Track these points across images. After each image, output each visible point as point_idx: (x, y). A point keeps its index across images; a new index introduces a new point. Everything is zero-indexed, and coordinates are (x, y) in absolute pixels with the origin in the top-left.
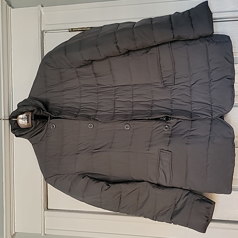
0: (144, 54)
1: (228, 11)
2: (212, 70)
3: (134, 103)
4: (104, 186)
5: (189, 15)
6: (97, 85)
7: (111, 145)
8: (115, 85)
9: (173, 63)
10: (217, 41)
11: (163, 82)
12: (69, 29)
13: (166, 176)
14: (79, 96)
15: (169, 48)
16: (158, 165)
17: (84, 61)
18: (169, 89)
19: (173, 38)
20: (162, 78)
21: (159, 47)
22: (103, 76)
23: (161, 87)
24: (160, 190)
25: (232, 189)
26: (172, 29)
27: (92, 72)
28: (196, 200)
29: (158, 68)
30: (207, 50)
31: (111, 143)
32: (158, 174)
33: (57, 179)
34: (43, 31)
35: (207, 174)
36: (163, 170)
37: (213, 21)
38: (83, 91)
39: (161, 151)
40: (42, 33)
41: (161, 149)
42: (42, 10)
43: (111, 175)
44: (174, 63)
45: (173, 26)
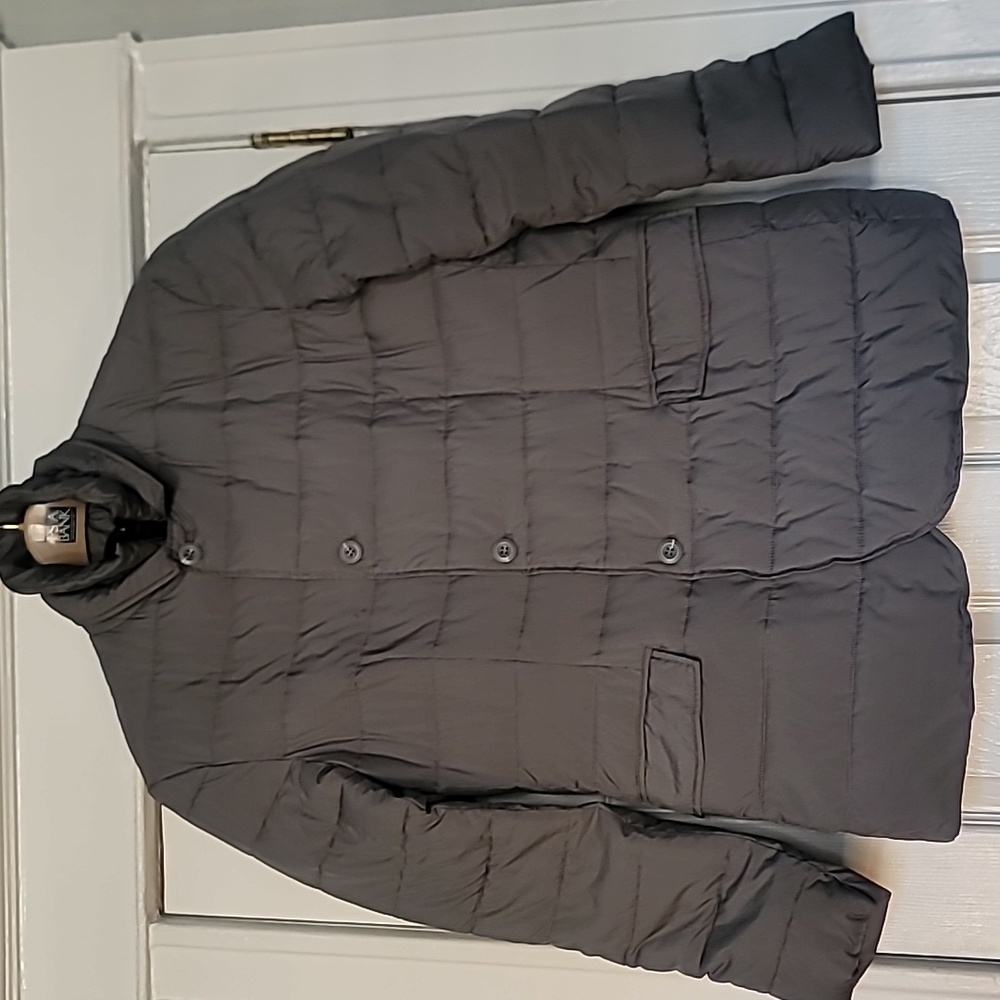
0: (583, 259)
2: (868, 340)
4: (413, 816)
5: (775, 72)
7: (439, 635)
8: (448, 392)
9: (703, 304)
10: (897, 218)
11: (658, 382)
12: (252, 137)
13: (676, 766)
14: (293, 434)
15: (692, 237)
16: (640, 715)
18: (682, 419)
19: (706, 170)
20: (653, 368)
23: (648, 405)
24: (654, 840)
25: (963, 822)
26: (703, 130)
27: (361, 330)
28: (808, 884)
29: (639, 323)
30: (852, 252)
31: (436, 626)
32: (640, 755)
33: (203, 783)
34: (142, 144)
35: (853, 750)
36: (662, 739)
37: (879, 97)
38: (311, 409)
39: (652, 657)
40: (136, 151)
41: (654, 649)
42: (136, 55)
43: (436, 762)
44: (707, 304)
45: (706, 118)
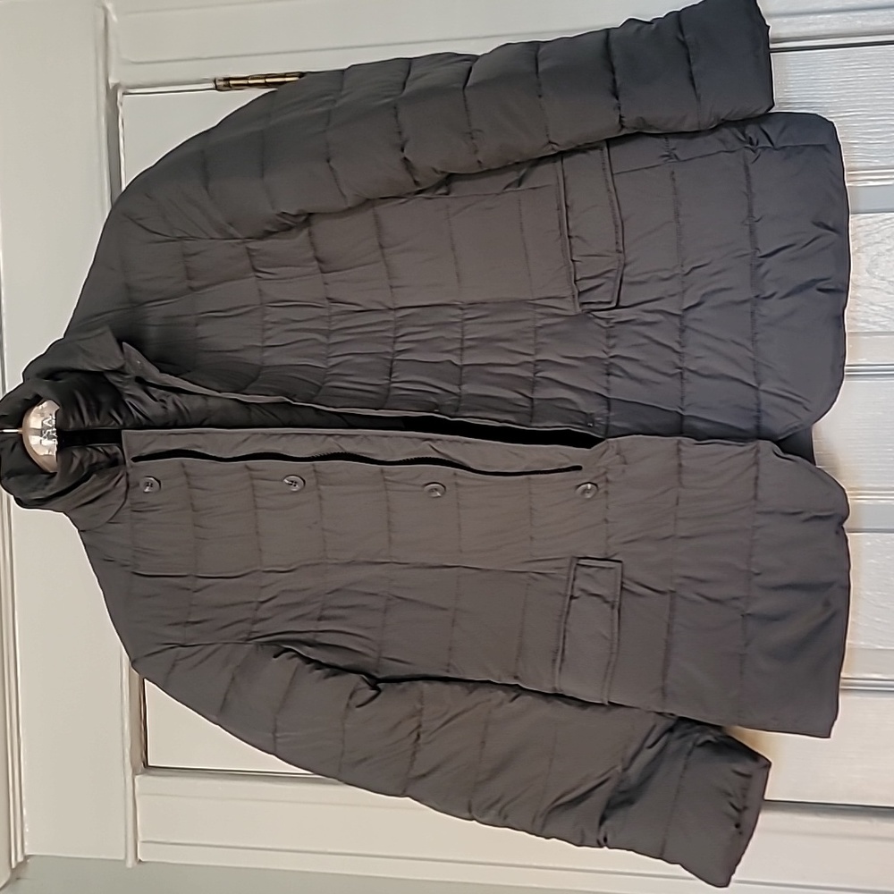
0: (508, 190)
1: (826, 8)
2: (762, 257)
3: (466, 369)
4: (361, 689)
5: (681, 37)
6: (326, 302)
8: (395, 304)
9: (616, 226)
10: (786, 144)
11: (580, 293)
12: (215, 81)
14: (259, 344)
15: (604, 169)
17: (278, 215)
18: (603, 323)
19: (619, 127)
20: (575, 281)
21: (565, 161)
22: (351, 268)
23: (573, 313)
26: (616, 95)
27: (310, 254)
28: (699, 743)
29: (560, 241)
30: (747, 179)
33: (176, 660)
34: (116, 87)
37: (772, 46)
38: (274, 323)
39: (577, 564)
40: (112, 93)
42: (110, 6)
44: (620, 226)
45: (618, 83)
